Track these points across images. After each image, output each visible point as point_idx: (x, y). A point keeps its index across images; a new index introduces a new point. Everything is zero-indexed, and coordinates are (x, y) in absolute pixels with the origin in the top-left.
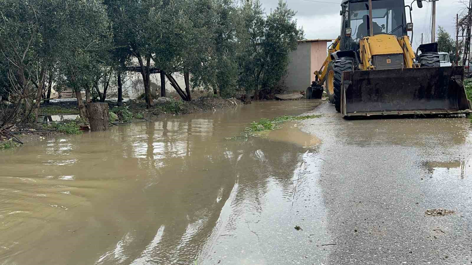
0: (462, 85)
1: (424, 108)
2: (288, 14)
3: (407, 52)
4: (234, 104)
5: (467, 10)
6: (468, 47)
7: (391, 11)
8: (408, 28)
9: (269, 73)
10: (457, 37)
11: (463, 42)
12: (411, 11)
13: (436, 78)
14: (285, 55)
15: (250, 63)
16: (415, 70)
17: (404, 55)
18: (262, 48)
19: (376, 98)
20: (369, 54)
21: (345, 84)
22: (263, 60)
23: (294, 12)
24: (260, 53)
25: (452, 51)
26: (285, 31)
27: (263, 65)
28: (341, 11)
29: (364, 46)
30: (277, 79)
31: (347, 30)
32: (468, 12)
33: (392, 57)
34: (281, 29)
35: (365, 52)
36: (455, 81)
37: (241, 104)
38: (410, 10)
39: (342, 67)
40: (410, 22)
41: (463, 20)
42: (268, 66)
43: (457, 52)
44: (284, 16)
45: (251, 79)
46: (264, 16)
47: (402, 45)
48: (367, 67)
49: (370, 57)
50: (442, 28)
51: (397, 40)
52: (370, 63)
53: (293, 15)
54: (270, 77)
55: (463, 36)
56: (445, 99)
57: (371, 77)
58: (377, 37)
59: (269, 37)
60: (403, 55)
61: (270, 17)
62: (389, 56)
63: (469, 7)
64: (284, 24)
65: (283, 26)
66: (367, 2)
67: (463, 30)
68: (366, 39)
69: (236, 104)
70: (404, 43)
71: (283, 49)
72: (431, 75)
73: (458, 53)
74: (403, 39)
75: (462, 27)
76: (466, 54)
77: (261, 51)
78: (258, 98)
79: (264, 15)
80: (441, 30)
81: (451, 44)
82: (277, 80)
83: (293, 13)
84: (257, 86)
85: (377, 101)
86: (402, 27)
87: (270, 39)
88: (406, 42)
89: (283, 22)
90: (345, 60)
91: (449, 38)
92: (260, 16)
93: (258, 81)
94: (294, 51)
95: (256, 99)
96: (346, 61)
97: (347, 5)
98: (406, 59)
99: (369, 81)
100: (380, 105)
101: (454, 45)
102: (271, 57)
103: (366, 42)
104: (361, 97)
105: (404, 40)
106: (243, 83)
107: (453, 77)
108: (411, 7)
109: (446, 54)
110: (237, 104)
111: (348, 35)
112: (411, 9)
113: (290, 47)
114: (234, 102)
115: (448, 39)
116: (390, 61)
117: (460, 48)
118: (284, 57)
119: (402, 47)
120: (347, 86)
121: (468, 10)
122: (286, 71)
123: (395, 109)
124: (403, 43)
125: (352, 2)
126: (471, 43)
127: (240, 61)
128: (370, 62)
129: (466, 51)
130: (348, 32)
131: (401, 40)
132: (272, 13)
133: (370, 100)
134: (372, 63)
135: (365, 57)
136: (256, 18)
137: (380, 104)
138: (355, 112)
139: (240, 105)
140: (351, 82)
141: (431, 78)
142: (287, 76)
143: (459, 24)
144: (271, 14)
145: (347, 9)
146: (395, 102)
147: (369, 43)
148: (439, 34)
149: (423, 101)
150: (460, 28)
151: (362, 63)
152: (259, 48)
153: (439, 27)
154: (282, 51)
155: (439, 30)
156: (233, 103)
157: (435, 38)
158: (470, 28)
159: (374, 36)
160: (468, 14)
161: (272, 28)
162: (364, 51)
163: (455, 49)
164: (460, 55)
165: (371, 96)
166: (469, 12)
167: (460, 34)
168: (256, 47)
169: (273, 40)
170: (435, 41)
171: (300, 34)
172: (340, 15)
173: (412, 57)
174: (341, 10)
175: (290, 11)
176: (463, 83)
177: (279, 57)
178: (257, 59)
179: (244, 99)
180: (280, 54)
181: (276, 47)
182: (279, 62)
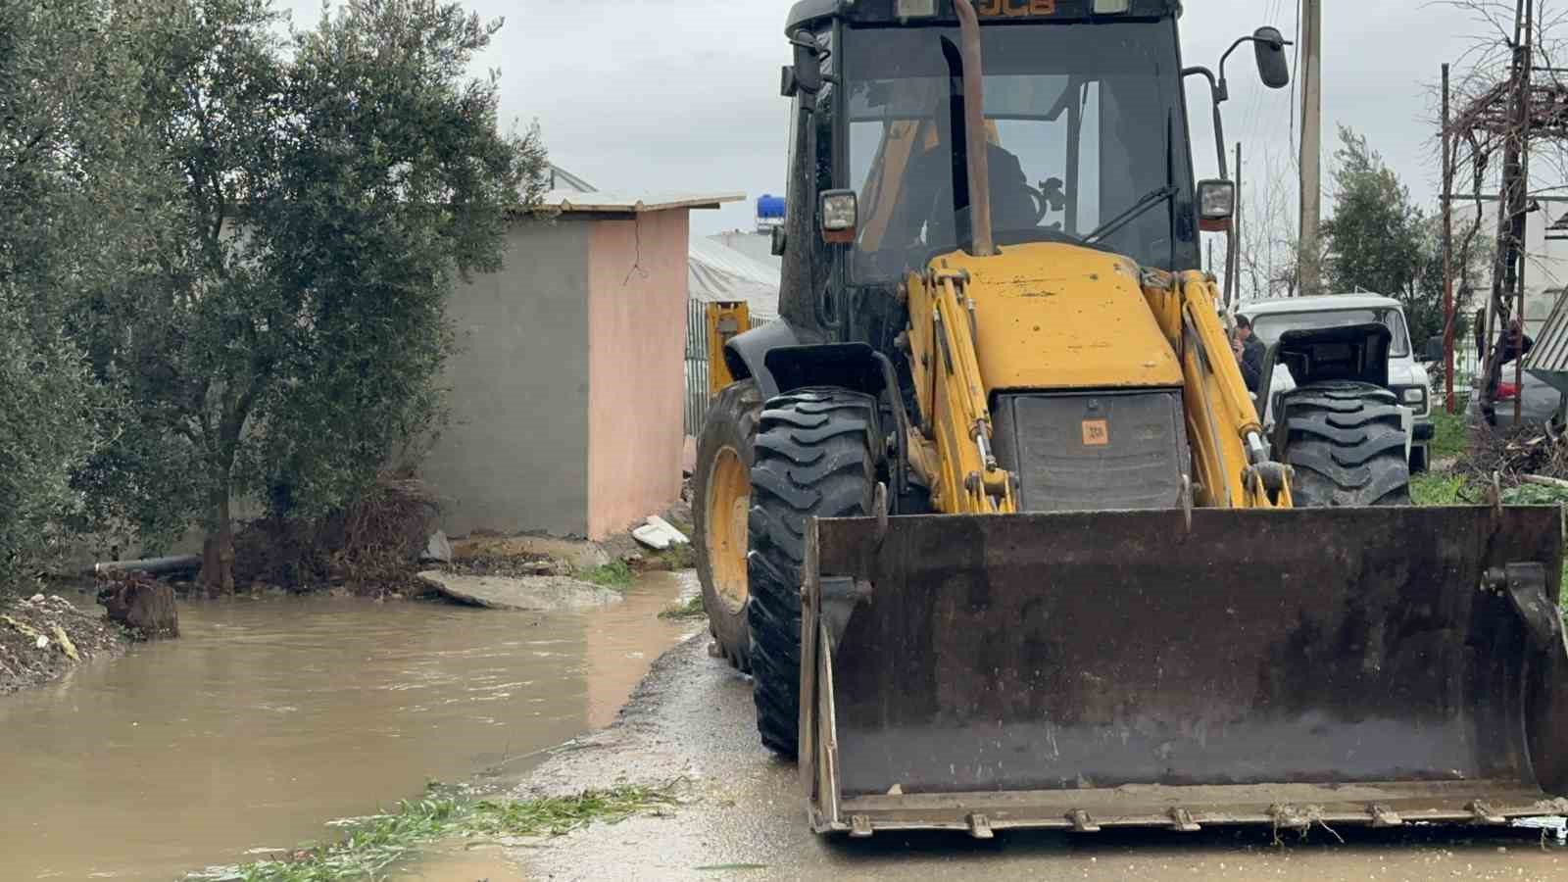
0: (1554, 627)
1: (1326, 767)
2: (442, 34)
3: (1204, 377)
4: (54, 647)
5: (1503, 57)
6: (1512, 271)
7: (1094, 86)
8: (1207, 211)
9: (311, 417)
10: (1447, 198)
11: (1478, 232)
12: (1222, 105)
13: (1392, 574)
14: (418, 302)
15: (175, 339)
16: (1263, 523)
17: (1184, 393)
18: (262, 245)
19: (1023, 695)
20: (971, 389)
21: (829, 597)
22: (265, 328)
23: (482, 25)
24: (242, 277)
25: (1416, 283)
26: (418, 149)
27: (264, 365)
28: (784, 68)
29: (938, 326)
30: (363, 457)
31: (828, 206)
32: (1510, 64)
33: (1114, 403)
34: (394, 130)
35: (950, 369)
36: (1508, 601)
37: (106, 647)
38: (1216, 102)
39: (807, 465)
40: (1216, 176)
41: (1482, 104)
42: (303, 370)
43: (1445, 289)
44: (413, 44)
45: (179, 446)
46: (275, 35)
47: (1177, 332)
48: (965, 475)
49: (981, 405)
50: (1362, 143)
51: (1142, 287)
52: (983, 453)
53: (472, 45)
54: (317, 442)
55: (1478, 197)
56: (1451, 710)
57: (994, 555)
58: (1020, 259)
59: (312, 175)
60: (1179, 397)
61: (316, 47)
62: (1094, 402)
63: (1512, 40)
64: (410, 102)
65: (406, 110)
66: (952, 30)
67: (1481, 162)
68: (949, 283)
69: (63, 650)
70: (1188, 319)
71: (409, 263)
72: (1366, 558)
73: (1455, 294)
74: (1177, 288)
75: (1473, 141)
76: (1502, 316)
77: (255, 263)
78: (229, 581)
79: (277, 29)
80: (1354, 153)
81: (1415, 240)
82: (365, 459)
83: (473, 27)
84: (219, 498)
85: (1030, 715)
86: (1166, 203)
87: (316, 193)
88: (1196, 308)
89: (404, 88)
90: (824, 416)
91: (1402, 205)
92: (247, 31)
93: (227, 464)
94: (480, 278)
95: (216, 590)
96: (826, 422)
97: (827, 38)
98: (1200, 423)
99: (980, 585)
100: (1050, 743)
101: (1429, 246)
102: (327, 310)
103: (954, 299)
104: (931, 685)
105: (1183, 300)
106: (121, 476)
107: (1496, 573)
108: (1217, 77)
109: (1388, 309)
110: (70, 648)
111: (839, 239)
112: (1220, 94)
113: (455, 252)
114: (51, 635)
115: (1396, 206)
116: (1104, 429)
117: (1461, 266)
118: (414, 312)
119: (1172, 341)
120: (843, 614)
121: (1510, 54)
122: (423, 405)
123: (1149, 769)
124: (1177, 320)
125: (855, 26)
126: (1527, 250)
127: (100, 325)
128: (979, 438)
129: (1503, 298)
130: (838, 217)
131: (1168, 295)
132: (332, 19)
133: (989, 708)
134: (993, 453)
135: (945, 396)
136: (219, 48)
137: (1051, 733)
138: (896, 790)
139: (99, 656)
140: (864, 587)
141: (1364, 573)
142: (436, 435)
143: (1458, 127)
144: (325, 26)
145: (826, 68)
146: (1142, 721)
147: (971, 311)
148: (1341, 177)
149: (1312, 719)
150: (1465, 149)
151: (930, 436)
152: (240, 246)
153: (1346, 137)
154: (401, 277)
155: (1343, 153)
156: (42, 642)
157: (1323, 201)
158: (1520, 160)
159: (997, 253)
160: (1507, 77)
161: (328, 118)
162: (940, 360)
163: (1436, 273)
164: (1464, 308)
165: (992, 682)
166: (1515, 67)
167: (1463, 181)
168: (221, 238)
169: (339, 203)
170: (1322, 217)
171: (520, 171)
172: (783, 94)
173: (1238, 418)
174: (791, 63)
175: (455, 17)
176: (1556, 617)
177: (381, 316)
178: (225, 321)
179: (123, 606)
180: (384, 292)
181: (360, 249)
182: (376, 348)
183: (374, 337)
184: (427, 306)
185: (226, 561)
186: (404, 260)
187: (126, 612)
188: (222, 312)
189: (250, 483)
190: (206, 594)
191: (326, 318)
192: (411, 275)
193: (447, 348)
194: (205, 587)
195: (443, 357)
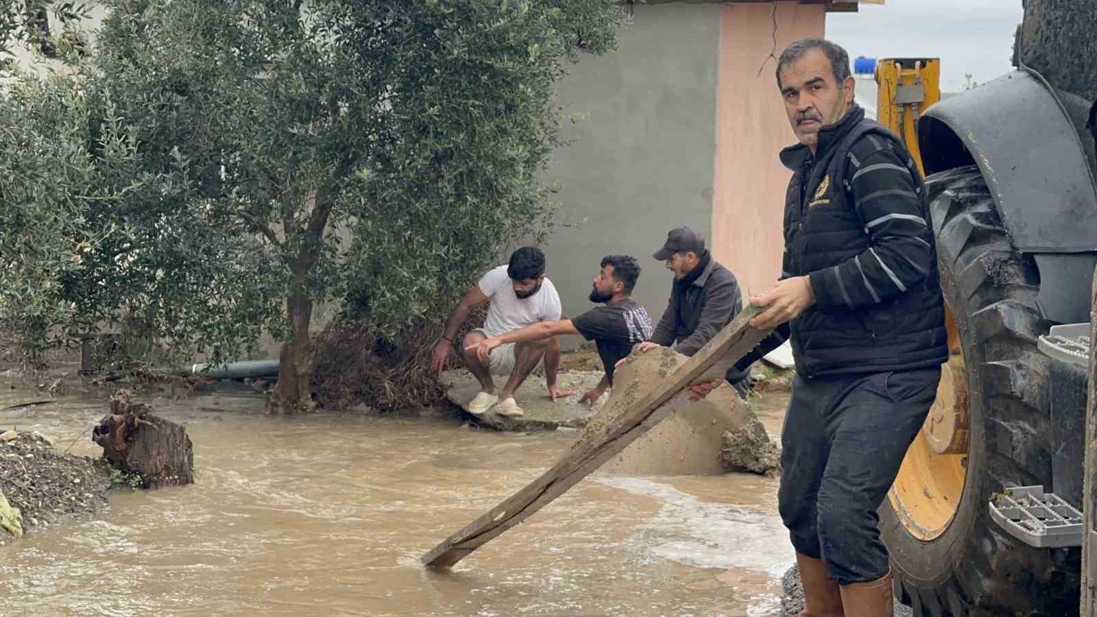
14: (511, 82)
71: (501, 34)
78: (306, 397)
95: (292, 406)
102: (410, 86)
118: (506, 93)
154: (492, 51)
177: (467, 98)
178: (292, 101)
179: (122, 446)
180: (471, 69)
181: (444, 16)
182: (462, 136)
183: (457, 122)
184: (521, 86)
185: (302, 376)
186: (497, 29)
187: (124, 453)
188: (286, 90)
189: (329, 289)
190: (281, 410)
191: (405, 100)
192: (503, 50)
193: (551, 139)
194: (280, 403)
195: (545, 151)
